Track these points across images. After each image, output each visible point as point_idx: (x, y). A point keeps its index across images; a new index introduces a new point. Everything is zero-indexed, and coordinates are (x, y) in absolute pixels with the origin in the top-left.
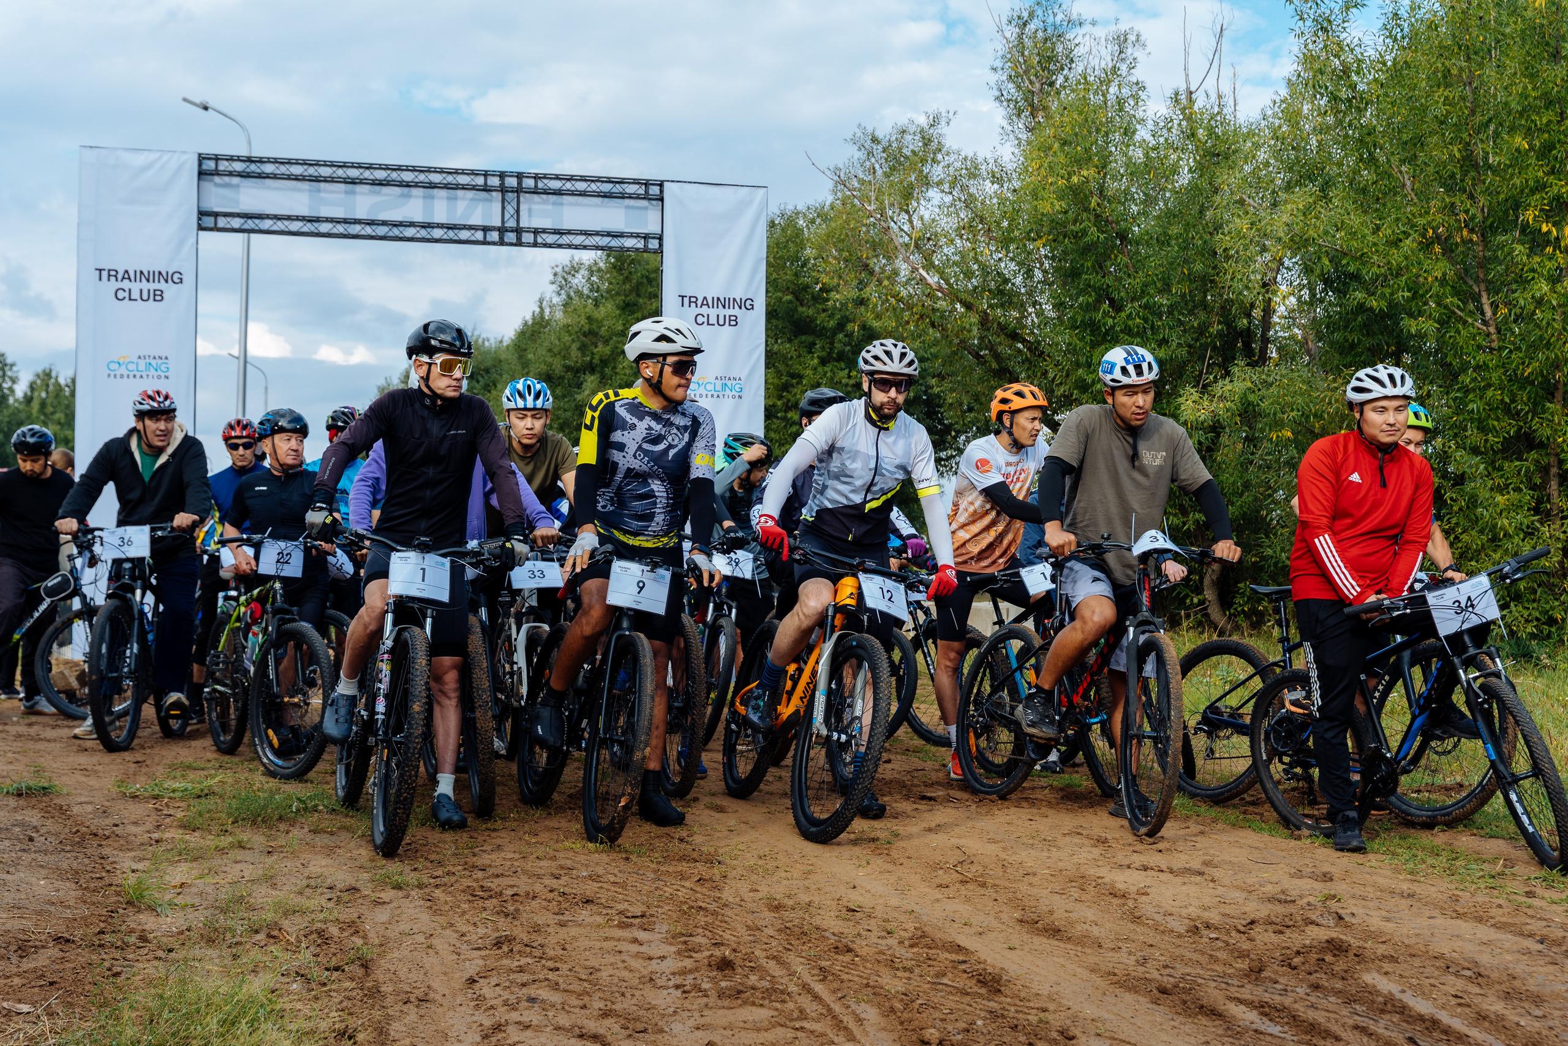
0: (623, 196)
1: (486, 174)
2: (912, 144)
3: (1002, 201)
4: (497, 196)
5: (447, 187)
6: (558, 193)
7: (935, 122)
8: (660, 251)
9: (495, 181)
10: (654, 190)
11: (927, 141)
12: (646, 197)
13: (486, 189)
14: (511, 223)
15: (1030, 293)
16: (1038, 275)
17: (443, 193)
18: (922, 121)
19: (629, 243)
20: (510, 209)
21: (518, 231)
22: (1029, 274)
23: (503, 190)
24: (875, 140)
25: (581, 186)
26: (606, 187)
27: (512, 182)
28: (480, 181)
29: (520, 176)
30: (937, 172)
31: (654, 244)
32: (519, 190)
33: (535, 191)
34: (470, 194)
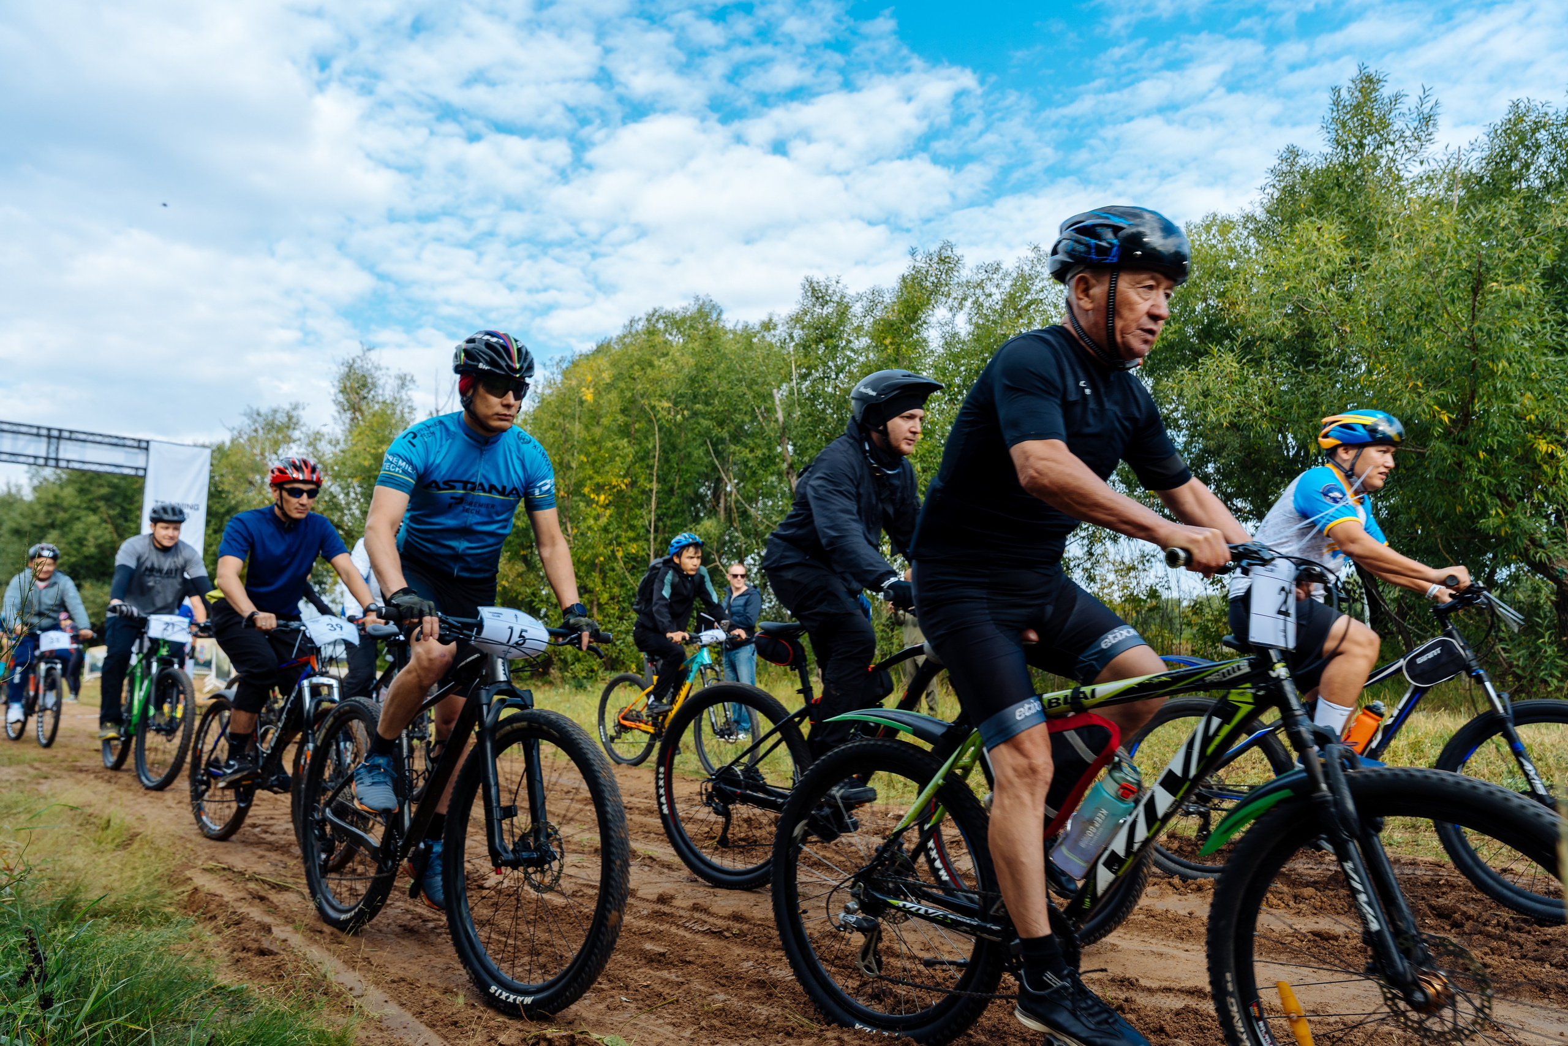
0: (124, 446)
1: (39, 428)
2: (281, 418)
3: (335, 455)
4: (45, 440)
5: (13, 432)
6: (84, 441)
7: (295, 408)
8: (144, 477)
9: (44, 432)
10: (144, 445)
11: (290, 418)
12: (139, 447)
13: (38, 435)
14: (53, 455)
15: (348, 504)
16: (352, 495)
17: (9, 435)
18: (287, 407)
19: (126, 471)
20: (53, 448)
21: (57, 460)
22: (347, 494)
23: (49, 437)
24: (259, 414)
25: (99, 439)
26: (114, 441)
27: (55, 433)
28: (34, 431)
29: (60, 431)
30: (296, 434)
31: (141, 473)
32: (59, 438)
33: (70, 439)
34: (27, 437)
